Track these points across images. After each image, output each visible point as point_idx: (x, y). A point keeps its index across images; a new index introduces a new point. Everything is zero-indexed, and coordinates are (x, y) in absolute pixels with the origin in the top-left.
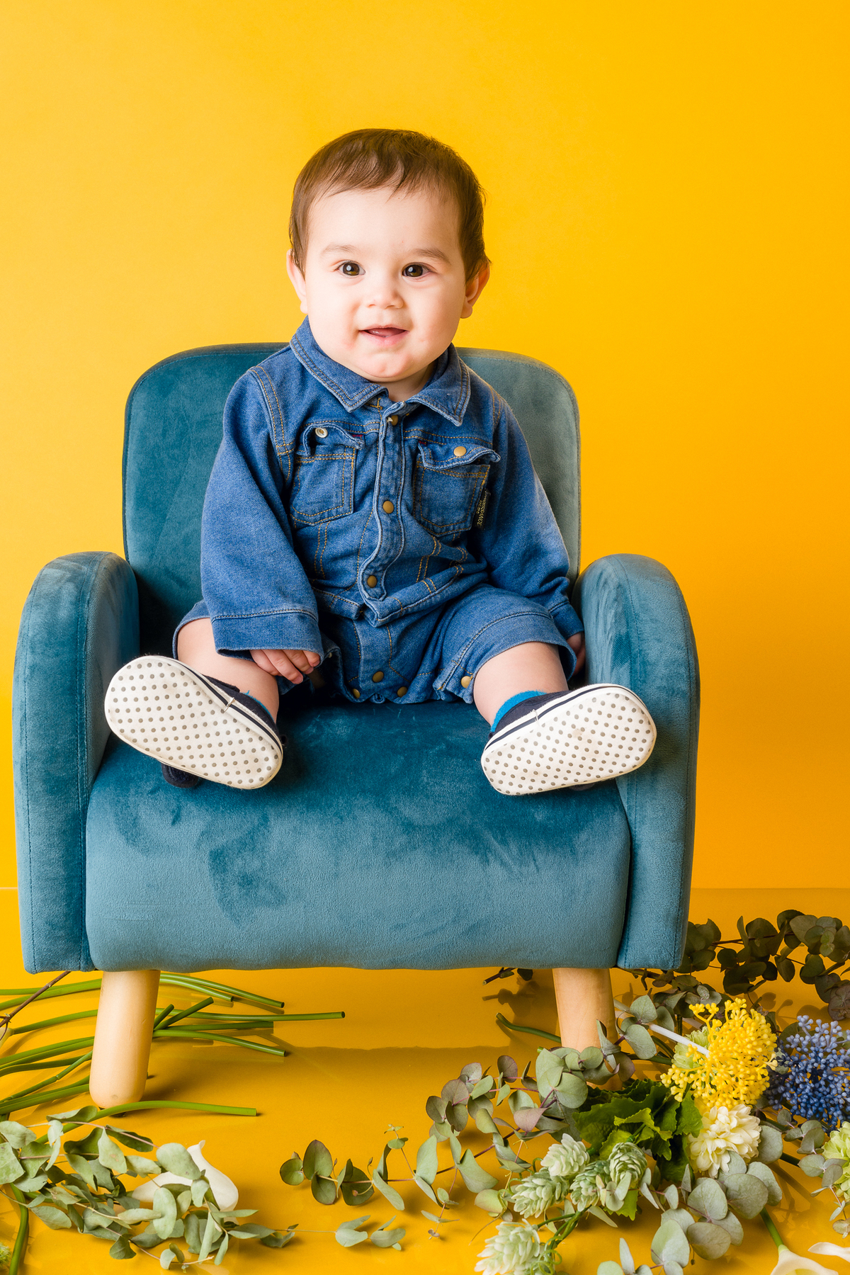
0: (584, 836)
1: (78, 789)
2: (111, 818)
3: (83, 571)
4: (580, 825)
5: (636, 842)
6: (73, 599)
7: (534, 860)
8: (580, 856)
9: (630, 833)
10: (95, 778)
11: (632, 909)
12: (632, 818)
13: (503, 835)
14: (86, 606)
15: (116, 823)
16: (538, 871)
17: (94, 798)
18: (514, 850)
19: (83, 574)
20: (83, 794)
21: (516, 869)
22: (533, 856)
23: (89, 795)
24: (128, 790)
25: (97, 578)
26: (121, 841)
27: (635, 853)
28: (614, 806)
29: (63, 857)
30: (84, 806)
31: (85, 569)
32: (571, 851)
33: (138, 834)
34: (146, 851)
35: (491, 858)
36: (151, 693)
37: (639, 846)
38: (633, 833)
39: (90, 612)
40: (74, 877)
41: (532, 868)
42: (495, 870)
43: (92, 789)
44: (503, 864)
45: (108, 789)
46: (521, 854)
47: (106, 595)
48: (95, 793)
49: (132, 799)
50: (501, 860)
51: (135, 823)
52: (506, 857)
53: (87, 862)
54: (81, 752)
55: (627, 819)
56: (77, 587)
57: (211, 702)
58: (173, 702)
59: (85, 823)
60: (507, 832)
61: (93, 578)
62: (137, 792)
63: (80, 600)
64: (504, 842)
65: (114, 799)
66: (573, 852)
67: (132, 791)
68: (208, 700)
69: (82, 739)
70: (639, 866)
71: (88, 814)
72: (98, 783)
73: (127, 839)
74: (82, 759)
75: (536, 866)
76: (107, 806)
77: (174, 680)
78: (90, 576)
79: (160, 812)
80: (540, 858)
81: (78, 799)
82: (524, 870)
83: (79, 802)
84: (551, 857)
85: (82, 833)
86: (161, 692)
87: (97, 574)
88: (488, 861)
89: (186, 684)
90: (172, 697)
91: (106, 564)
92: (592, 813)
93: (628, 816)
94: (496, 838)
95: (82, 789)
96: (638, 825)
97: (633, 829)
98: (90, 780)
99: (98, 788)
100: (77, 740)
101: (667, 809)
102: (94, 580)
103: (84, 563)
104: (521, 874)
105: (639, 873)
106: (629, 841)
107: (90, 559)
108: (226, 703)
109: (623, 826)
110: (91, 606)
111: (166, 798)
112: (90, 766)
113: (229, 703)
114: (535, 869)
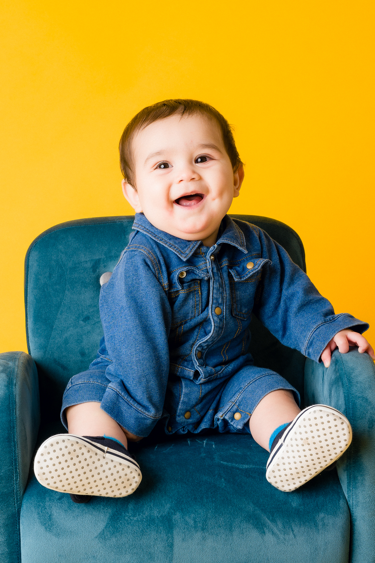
0: (322, 515)
1: (14, 499)
2: (36, 516)
3: (10, 365)
4: (319, 508)
5: (354, 517)
6: (6, 383)
7: (293, 531)
8: (320, 527)
9: (350, 512)
10: (25, 492)
11: (353, 559)
12: (350, 503)
13: (273, 516)
14: (14, 388)
15: (39, 519)
16: (295, 537)
17: (24, 504)
18: (280, 525)
19: (10, 367)
20: (17, 502)
21: (281, 536)
22: (292, 528)
23: (21, 502)
24: (45, 499)
25: (18, 369)
26: (42, 529)
27: (353, 524)
28: (339, 496)
29: (7, 540)
30: (18, 509)
31: (11, 364)
32: (314, 524)
33: (52, 525)
34: (58, 535)
35: (266, 531)
36: (62, 459)
37: (356, 520)
38: (352, 512)
39: (17, 390)
40: (14, 552)
41: (291, 535)
42: (269, 537)
43: (23, 498)
44: (273, 533)
45: (32, 498)
46: (284, 527)
47: (24, 380)
48: (25, 501)
49: (47, 504)
50: (273, 532)
51: (50, 518)
52: (275, 530)
53: (22, 543)
54: (16, 476)
55: (348, 503)
56: (7, 376)
57: (96, 454)
58: (76, 460)
59: (19, 519)
60: (275, 514)
61: (17, 370)
62: (50, 499)
63: (10, 384)
64: (273, 521)
65: (36, 504)
66: (316, 525)
67: (47, 499)
68: (95, 454)
69: (16, 468)
70: (356, 532)
71: (21, 514)
72: (26, 495)
73: (46, 528)
74: (16, 480)
75: (294, 534)
76: (33, 509)
77: (73, 448)
78: (14, 369)
79: (65, 511)
80: (296, 529)
81: (15, 505)
82: (287, 537)
83: (15, 507)
84: (302, 528)
85: (18, 525)
86: (68, 457)
87: (18, 367)
88: (265, 533)
89: (81, 448)
90: (75, 458)
91: (22, 360)
92: (326, 501)
93: (348, 501)
94: (269, 519)
95: (17, 499)
96: (354, 507)
97: (352, 509)
98: (22, 493)
99: (27, 498)
100: (13, 469)
101: (372, 497)
102: (17, 371)
103: (10, 360)
104: (285, 539)
105: (356, 536)
106: (349, 517)
107: (12, 356)
108: (103, 451)
109: (346, 508)
110: (17, 387)
111: (68, 502)
112: (21, 485)
113: (106, 451)
114: (293, 536)
